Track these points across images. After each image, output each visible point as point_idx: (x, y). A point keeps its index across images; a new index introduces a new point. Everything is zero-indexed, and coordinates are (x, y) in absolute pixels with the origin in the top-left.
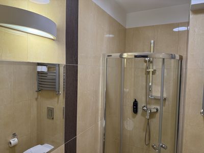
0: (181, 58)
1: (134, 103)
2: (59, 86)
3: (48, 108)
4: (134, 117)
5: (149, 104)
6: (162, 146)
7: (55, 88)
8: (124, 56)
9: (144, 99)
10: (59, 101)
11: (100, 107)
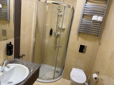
0: (73, 8)
1: (51, 30)
2: (10, 18)
3: (2, 29)
4: (50, 37)
5: (57, 31)
6: (60, 46)
7: (7, 15)
8: (47, 2)
9: (55, 28)
10: (10, 26)
11: (33, 28)
